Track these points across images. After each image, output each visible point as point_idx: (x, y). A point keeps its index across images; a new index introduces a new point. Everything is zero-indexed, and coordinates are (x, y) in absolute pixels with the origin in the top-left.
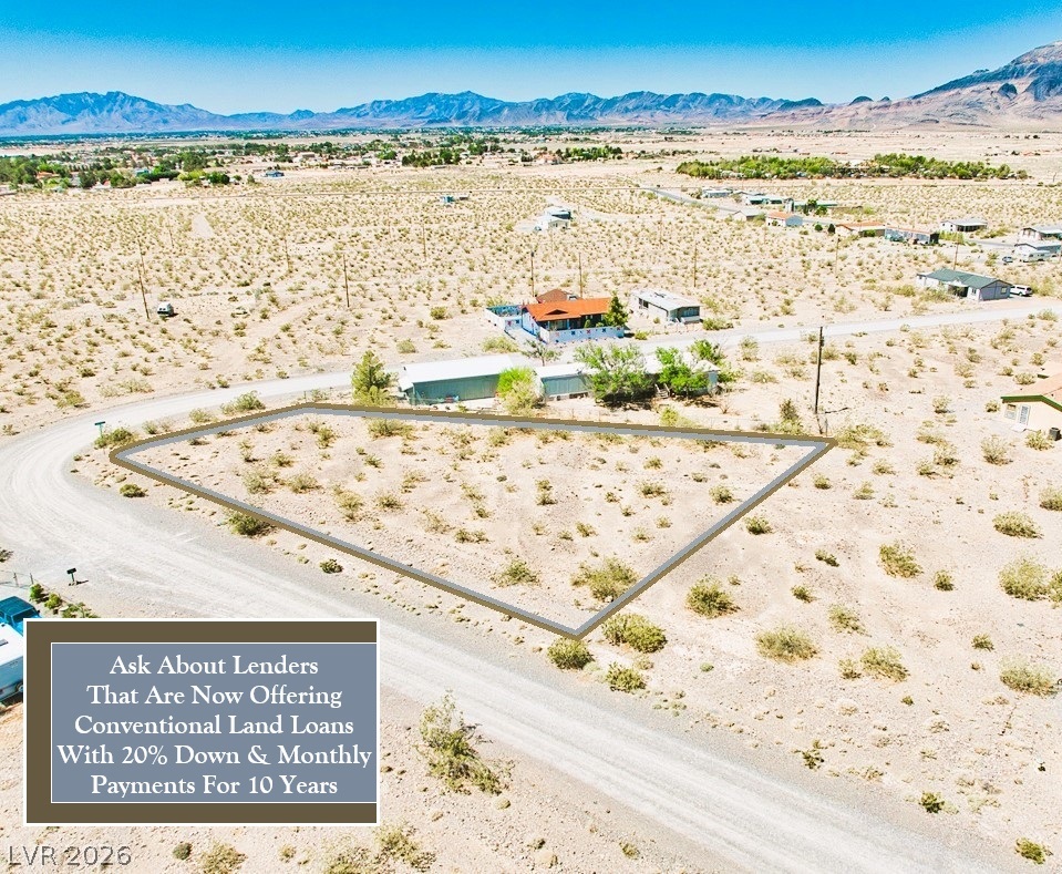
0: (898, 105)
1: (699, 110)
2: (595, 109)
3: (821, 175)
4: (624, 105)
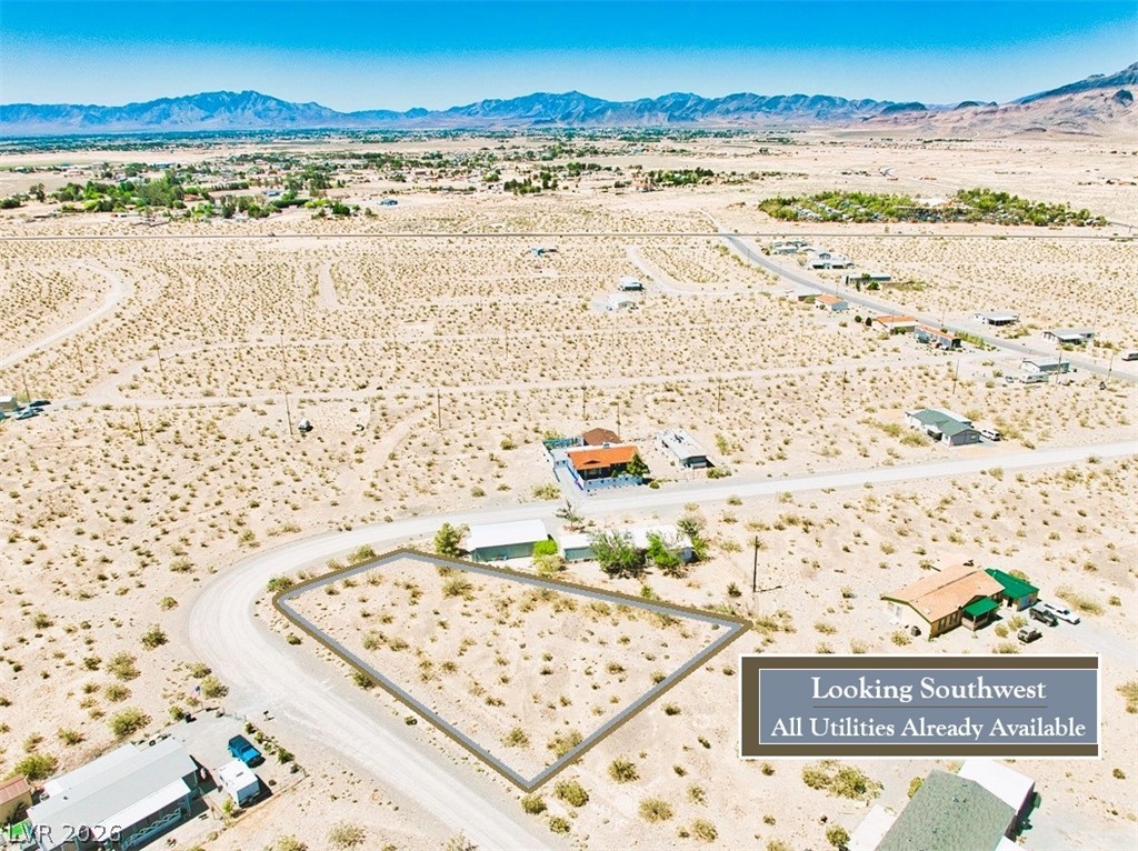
0: (1006, 110)
1: (800, 112)
2: (696, 110)
4: (725, 107)
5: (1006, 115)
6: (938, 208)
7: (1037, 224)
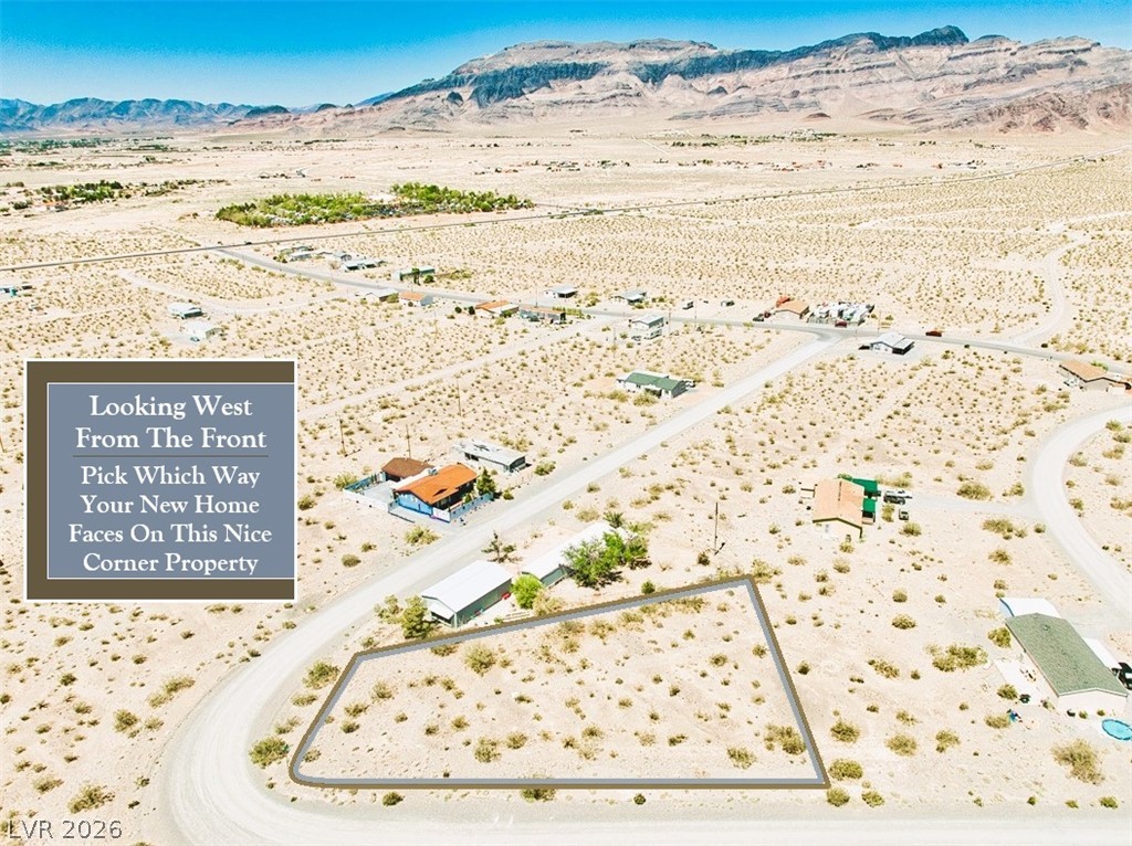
0: (361, 111)
1: (156, 117)
2: (33, 118)
4: (68, 114)
5: (364, 116)
6: (393, 204)
7: (484, 210)
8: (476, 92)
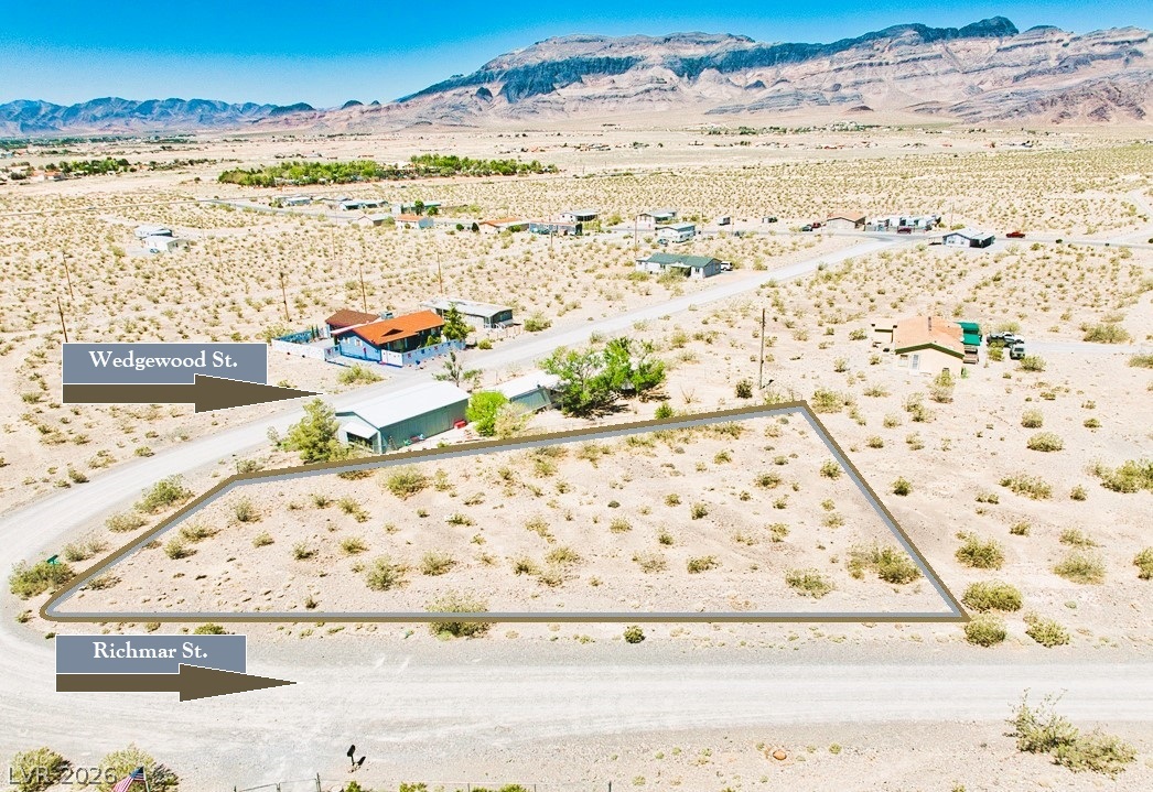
0: (388, 108)
1: (180, 117)
3: (377, 178)
4: (90, 113)
5: (391, 113)
7: (504, 174)
8: (505, 87)
